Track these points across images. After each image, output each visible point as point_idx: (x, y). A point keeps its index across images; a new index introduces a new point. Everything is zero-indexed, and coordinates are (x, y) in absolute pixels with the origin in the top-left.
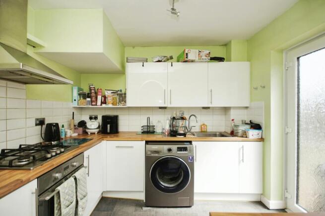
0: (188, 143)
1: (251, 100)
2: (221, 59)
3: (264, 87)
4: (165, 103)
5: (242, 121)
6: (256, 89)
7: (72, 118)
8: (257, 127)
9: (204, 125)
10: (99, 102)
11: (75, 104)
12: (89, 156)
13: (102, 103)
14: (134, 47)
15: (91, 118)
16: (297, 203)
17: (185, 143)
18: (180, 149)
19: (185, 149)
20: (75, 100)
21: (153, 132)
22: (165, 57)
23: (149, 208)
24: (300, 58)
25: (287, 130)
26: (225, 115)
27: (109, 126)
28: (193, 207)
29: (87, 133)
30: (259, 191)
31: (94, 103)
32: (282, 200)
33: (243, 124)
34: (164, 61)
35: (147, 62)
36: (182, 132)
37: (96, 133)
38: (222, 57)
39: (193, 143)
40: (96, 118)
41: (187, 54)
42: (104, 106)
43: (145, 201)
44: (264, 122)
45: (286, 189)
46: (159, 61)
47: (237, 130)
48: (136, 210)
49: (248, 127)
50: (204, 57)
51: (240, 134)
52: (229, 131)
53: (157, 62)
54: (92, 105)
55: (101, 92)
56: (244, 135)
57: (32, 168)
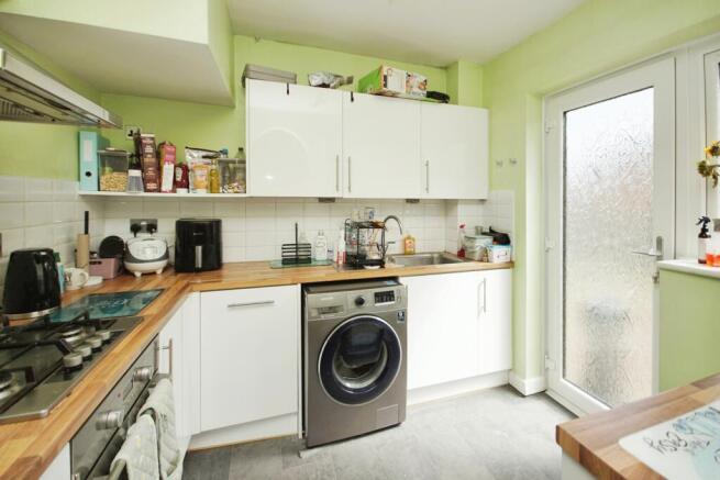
0: (392, 283)
1: (491, 187)
2: (442, 98)
3: (514, 162)
4: (337, 189)
5: (476, 228)
6: (500, 164)
7: (83, 232)
8: (503, 239)
9: (409, 238)
10: (167, 183)
11: (89, 187)
12: (171, 342)
13: (176, 184)
14: (257, 40)
15: (135, 229)
16: (564, 376)
17: (387, 283)
18: (380, 297)
19: (389, 296)
20: (88, 174)
21: (308, 261)
22: (337, 76)
23: (315, 451)
24: (568, 114)
25: (549, 245)
26: (446, 215)
27: (199, 249)
28: (403, 424)
29: (129, 274)
30: (507, 366)
31: (152, 186)
32: (540, 374)
33: (477, 234)
34: (334, 88)
35: (295, 83)
36: (376, 257)
37: (159, 272)
38: (445, 92)
39: (401, 280)
40: (152, 228)
41: (385, 77)
42: (182, 192)
43: (300, 436)
44: (514, 230)
45: (547, 353)
46: (324, 85)
47: (472, 247)
48: (286, 465)
49: (489, 240)
50: (416, 90)
51: (477, 256)
52: (455, 250)
53: (320, 86)
54: (146, 190)
55: (174, 154)
56: (485, 257)
57: (44, 412)
